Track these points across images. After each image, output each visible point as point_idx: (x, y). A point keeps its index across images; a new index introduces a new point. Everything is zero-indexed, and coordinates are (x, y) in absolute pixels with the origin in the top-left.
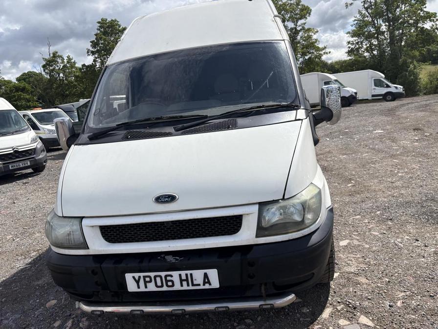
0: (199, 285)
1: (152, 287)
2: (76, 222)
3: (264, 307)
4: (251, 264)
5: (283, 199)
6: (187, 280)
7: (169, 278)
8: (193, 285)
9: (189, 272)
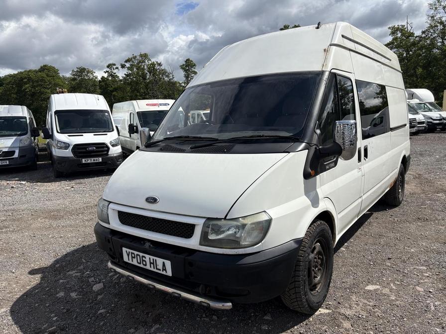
0: (160, 270)
1: (135, 262)
2: (107, 203)
3: (203, 304)
4: (191, 264)
5: (225, 218)
6: (153, 263)
7: (144, 259)
8: (157, 269)
9: (155, 258)
